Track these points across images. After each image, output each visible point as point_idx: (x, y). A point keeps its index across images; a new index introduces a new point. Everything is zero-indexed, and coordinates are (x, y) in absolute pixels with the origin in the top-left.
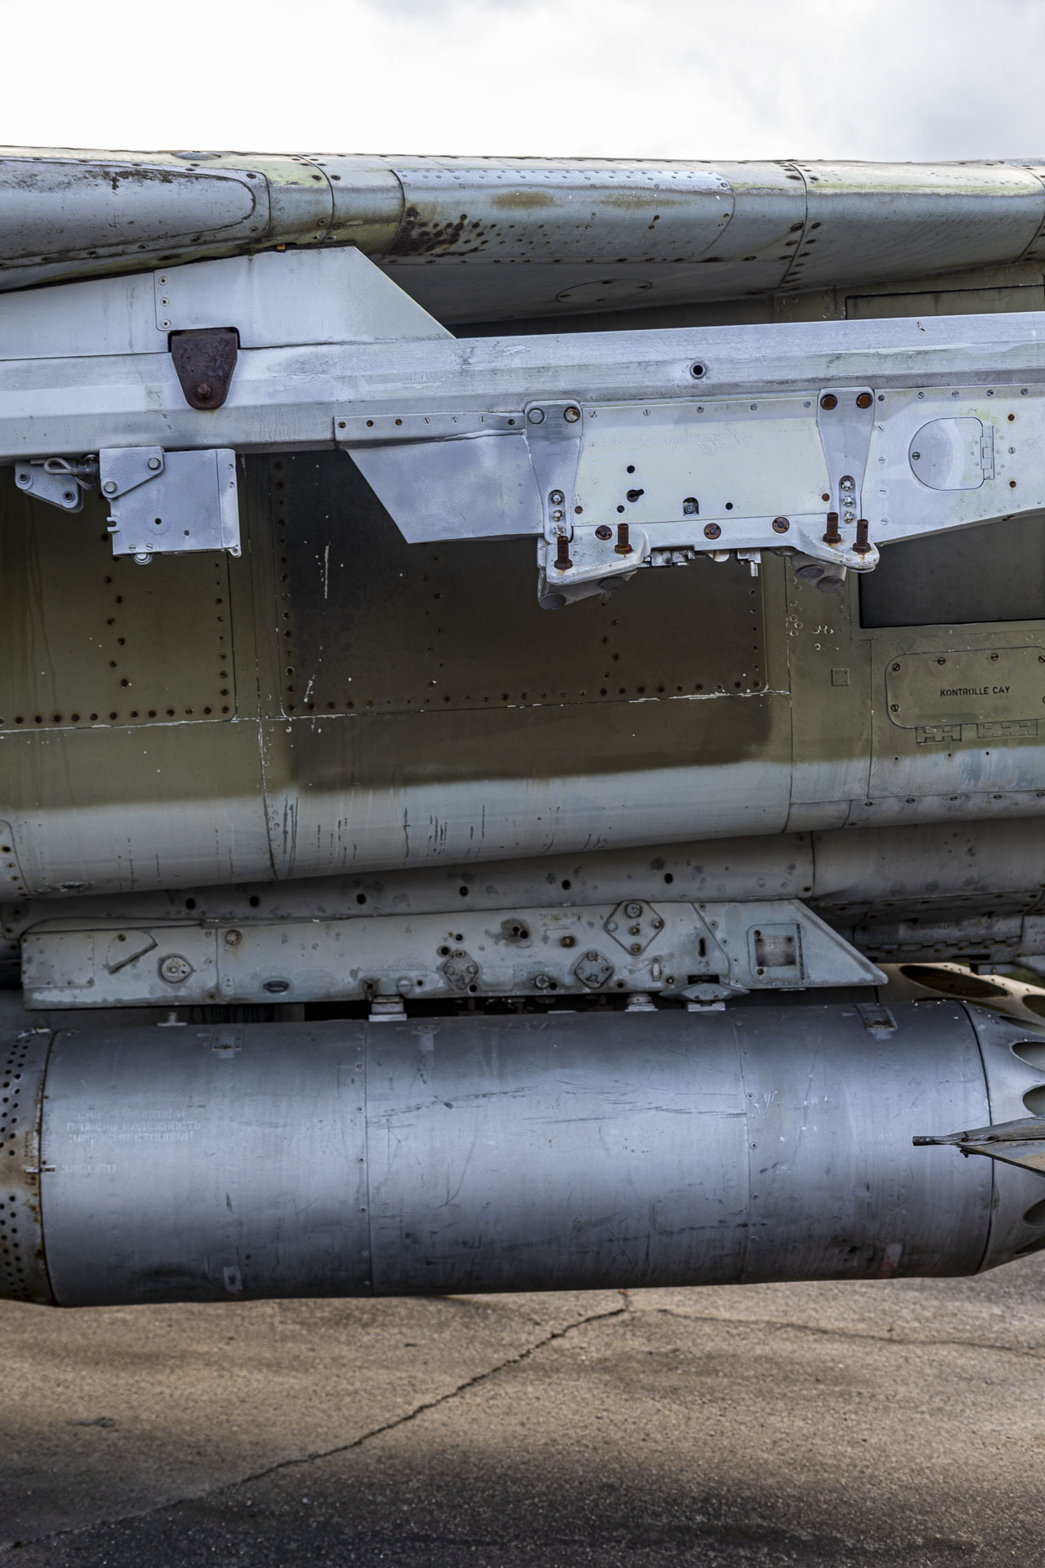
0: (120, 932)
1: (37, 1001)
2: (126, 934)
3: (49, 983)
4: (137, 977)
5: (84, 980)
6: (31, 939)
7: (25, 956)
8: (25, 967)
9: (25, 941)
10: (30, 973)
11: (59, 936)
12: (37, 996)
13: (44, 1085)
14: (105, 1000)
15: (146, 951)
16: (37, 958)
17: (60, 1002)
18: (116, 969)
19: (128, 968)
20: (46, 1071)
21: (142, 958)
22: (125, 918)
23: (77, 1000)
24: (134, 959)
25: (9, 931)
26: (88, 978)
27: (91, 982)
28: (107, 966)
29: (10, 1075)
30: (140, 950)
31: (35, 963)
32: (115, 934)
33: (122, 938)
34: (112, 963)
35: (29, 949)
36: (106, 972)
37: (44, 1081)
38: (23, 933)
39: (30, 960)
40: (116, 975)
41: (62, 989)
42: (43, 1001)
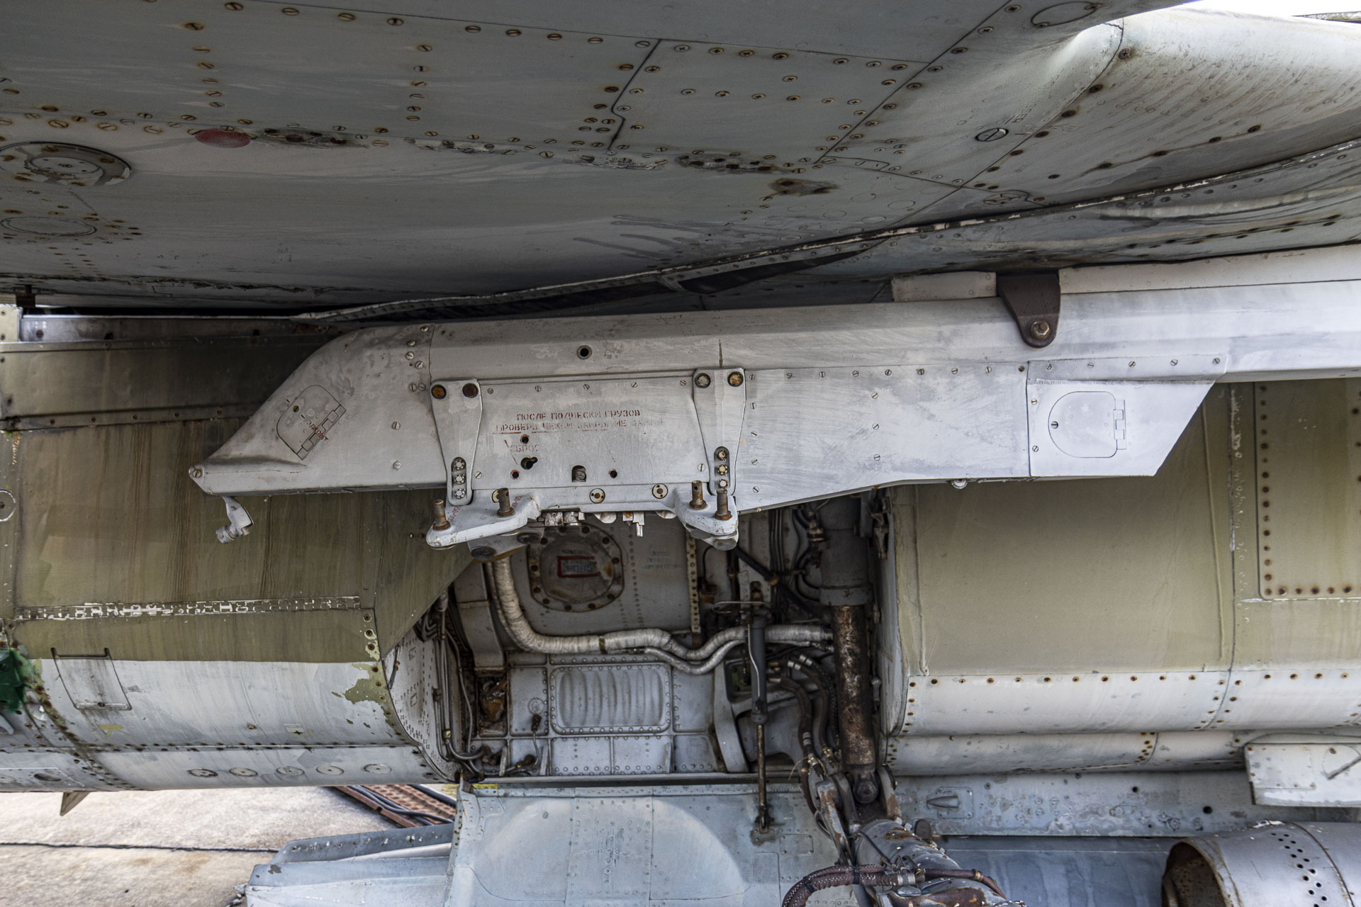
0: (1331, 746)
1: (1268, 798)
2: (1336, 748)
3: (1278, 785)
4: (1350, 783)
5: (1307, 785)
6: (1254, 747)
7: (1251, 762)
8: (1252, 770)
9: (1250, 749)
10: (1258, 776)
11: (1282, 747)
12: (1268, 794)
13: (1343, 881)
14: (1327, 802)
15: (1354, 763)
16: (1265, 764)
17: (1290, 801)
18: (1333, 776)
19: (1341, 776)
20: (1335, 867)
21: (1353, 768)
22: (1334, 735)
23: (1304, 800)
24: (1346, 768)
25: (1237, 741)
26: (1310, 783)
27: (1313, 786)
28: (1324, 773)
29: (1304, 869)
30: (1349, 761)
31: (1263, 768)
32: (1327, 747)
33: (1333, 751)
34: (1329, 771)
35: (1253, 756)
36: (1324, 779)
37: (1341, 876)
38: (1247, 744)
39: (1257, 765)
40: (1333, 781)
41: (1290, 790)
42: (1276, 799)
